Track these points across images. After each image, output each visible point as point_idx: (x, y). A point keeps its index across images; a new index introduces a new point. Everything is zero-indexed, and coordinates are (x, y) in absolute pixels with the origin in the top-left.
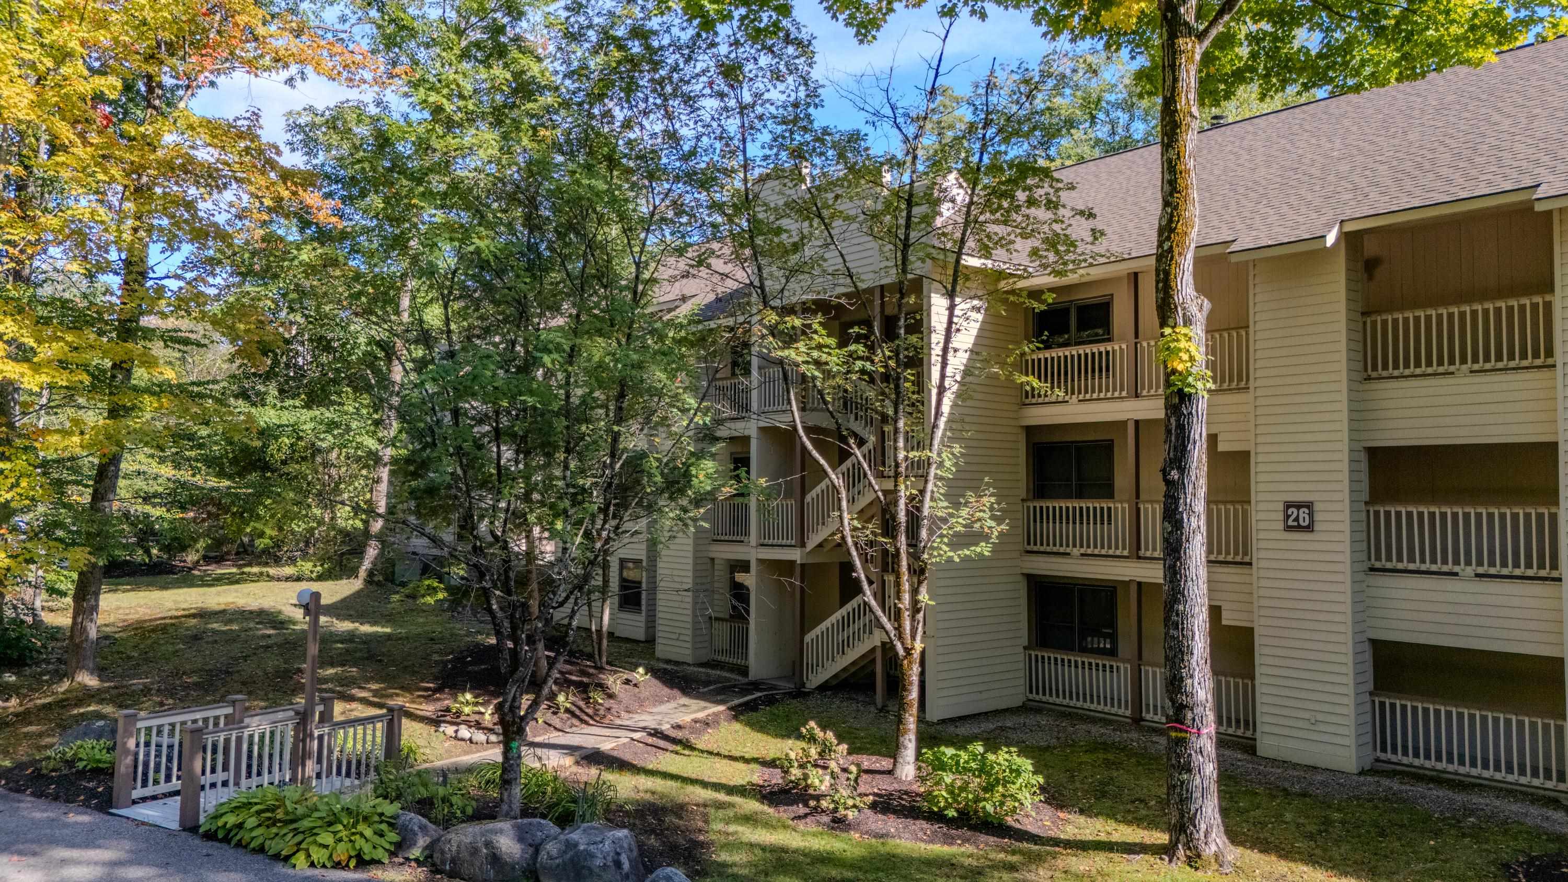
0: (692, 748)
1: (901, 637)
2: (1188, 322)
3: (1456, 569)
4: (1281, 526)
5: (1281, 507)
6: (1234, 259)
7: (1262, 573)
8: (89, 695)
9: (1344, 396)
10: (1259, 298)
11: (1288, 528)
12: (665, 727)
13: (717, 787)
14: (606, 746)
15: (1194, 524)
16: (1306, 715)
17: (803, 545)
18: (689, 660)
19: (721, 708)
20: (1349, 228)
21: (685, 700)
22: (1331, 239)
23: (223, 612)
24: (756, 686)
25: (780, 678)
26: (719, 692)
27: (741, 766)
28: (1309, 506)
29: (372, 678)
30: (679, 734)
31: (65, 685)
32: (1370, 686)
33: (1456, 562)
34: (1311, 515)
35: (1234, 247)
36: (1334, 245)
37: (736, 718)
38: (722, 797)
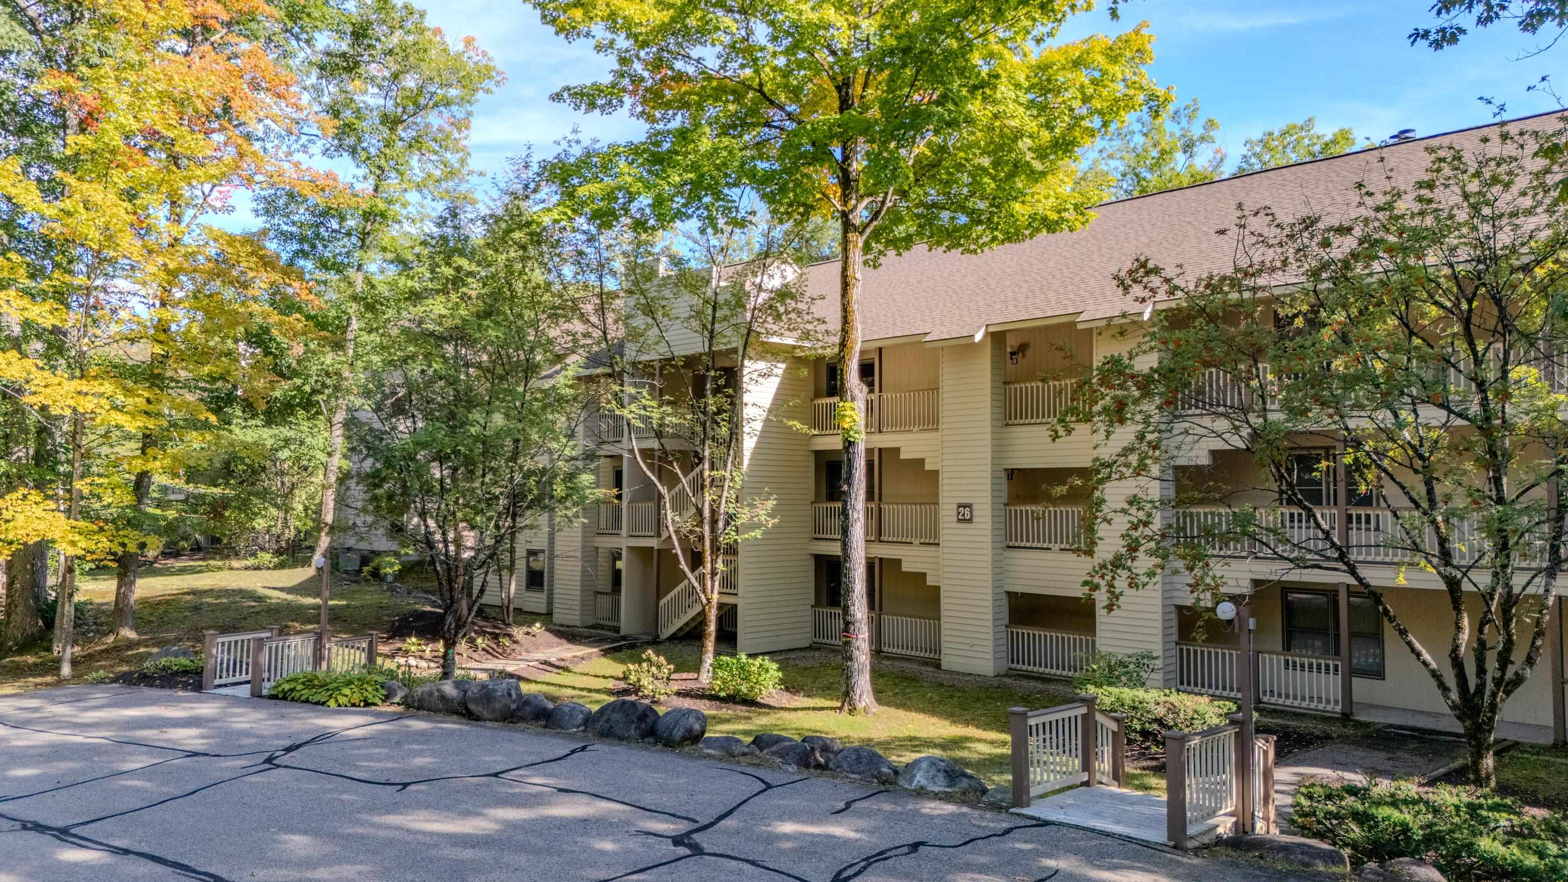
0: (569, 671)
1: (704, 591)
2: (853, 399)
3: (1051, 546)
4: (955, 519)
5: (955, 507)
6: (927, 346)
7: (946, 550)
8: (131, 645)
9: (988, 436)
10: (945, 370)
11: (959, 521)
12: (553, 660)
13: (582, 689)
14: (510, 669)
15: (856, 516)
16: (968, 641)
17: (659, 535)
18: (578, 624)
19: (595, 650)
20: (991, 329)
21: (571, 646)
22: (978, 337)
23: (211, 590)
24: (624, 638)
25: (644, 634)
26: (595, 642)
27: (601, 680)
28: (969, 506)
29: (341, 631)
30: (562, 664)
31: (111, 639)
32: (1006, 621)
33: (1050, 542)
34: (971, 512)
35: (928, 338)
36: (981, 342)
37: (604, 656)
38: (585, 693)
